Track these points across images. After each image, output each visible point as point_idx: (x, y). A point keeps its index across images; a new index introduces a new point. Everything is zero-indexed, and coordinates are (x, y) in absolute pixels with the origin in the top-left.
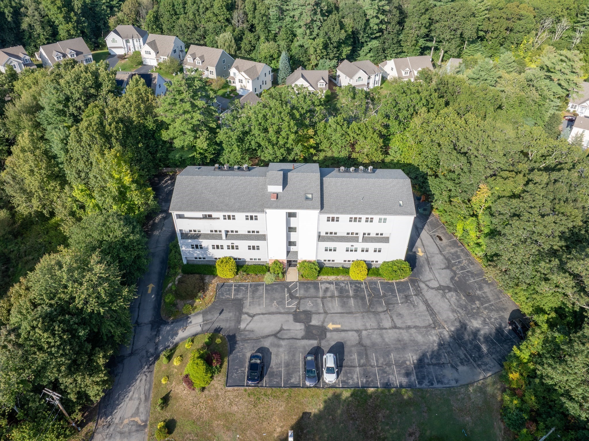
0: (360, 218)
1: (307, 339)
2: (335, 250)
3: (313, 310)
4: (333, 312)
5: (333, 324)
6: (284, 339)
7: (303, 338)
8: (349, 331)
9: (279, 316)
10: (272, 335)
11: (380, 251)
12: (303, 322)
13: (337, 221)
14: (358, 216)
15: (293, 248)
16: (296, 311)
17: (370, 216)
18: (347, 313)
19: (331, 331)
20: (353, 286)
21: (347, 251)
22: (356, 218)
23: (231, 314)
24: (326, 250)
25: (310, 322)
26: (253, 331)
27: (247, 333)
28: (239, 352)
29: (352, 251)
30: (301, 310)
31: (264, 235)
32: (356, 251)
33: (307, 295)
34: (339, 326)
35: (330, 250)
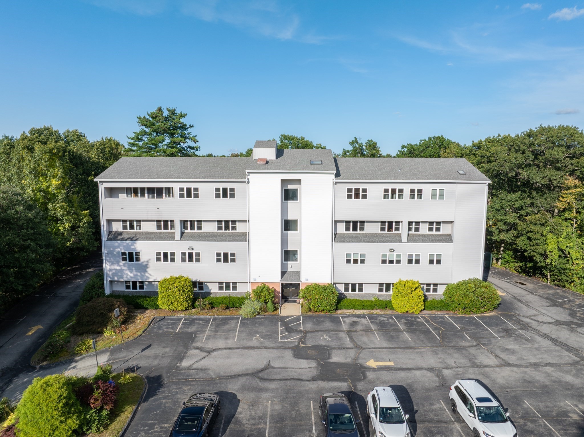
0: (401, 191)
1: (323, 380)
2: (363, 261)
3: (333, 344)
4: (372, 346)
5: (376, 360)
6: (273, 380)
7: (314, 379)
8: (413, 369)
9: (264, 351)
10: (247, 375)
11: (439, 262)
12: (313, 359)
13: (364, 197)
14: (397, 187)
15: (291, 266)
16: (298, 346)
17: (416, 187)
18: (401, 348)
19: (374, 370)
20: (403, 320)
21: (384, 262)
22: (394, 191)
23: (167, 350)
24: (348, 261)
25: (329, 357)
26: (205, 369)
27: (192, 372)
28: (166, 398)
29: (391, 262)
30: (309, 344)
31: (245, 234)
32: (398, 262)
33: (318, 328)
34: (391, 364)
35: (356, 261)
